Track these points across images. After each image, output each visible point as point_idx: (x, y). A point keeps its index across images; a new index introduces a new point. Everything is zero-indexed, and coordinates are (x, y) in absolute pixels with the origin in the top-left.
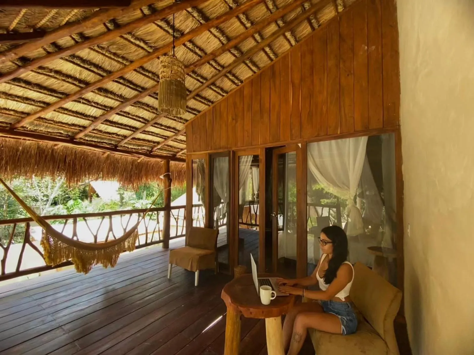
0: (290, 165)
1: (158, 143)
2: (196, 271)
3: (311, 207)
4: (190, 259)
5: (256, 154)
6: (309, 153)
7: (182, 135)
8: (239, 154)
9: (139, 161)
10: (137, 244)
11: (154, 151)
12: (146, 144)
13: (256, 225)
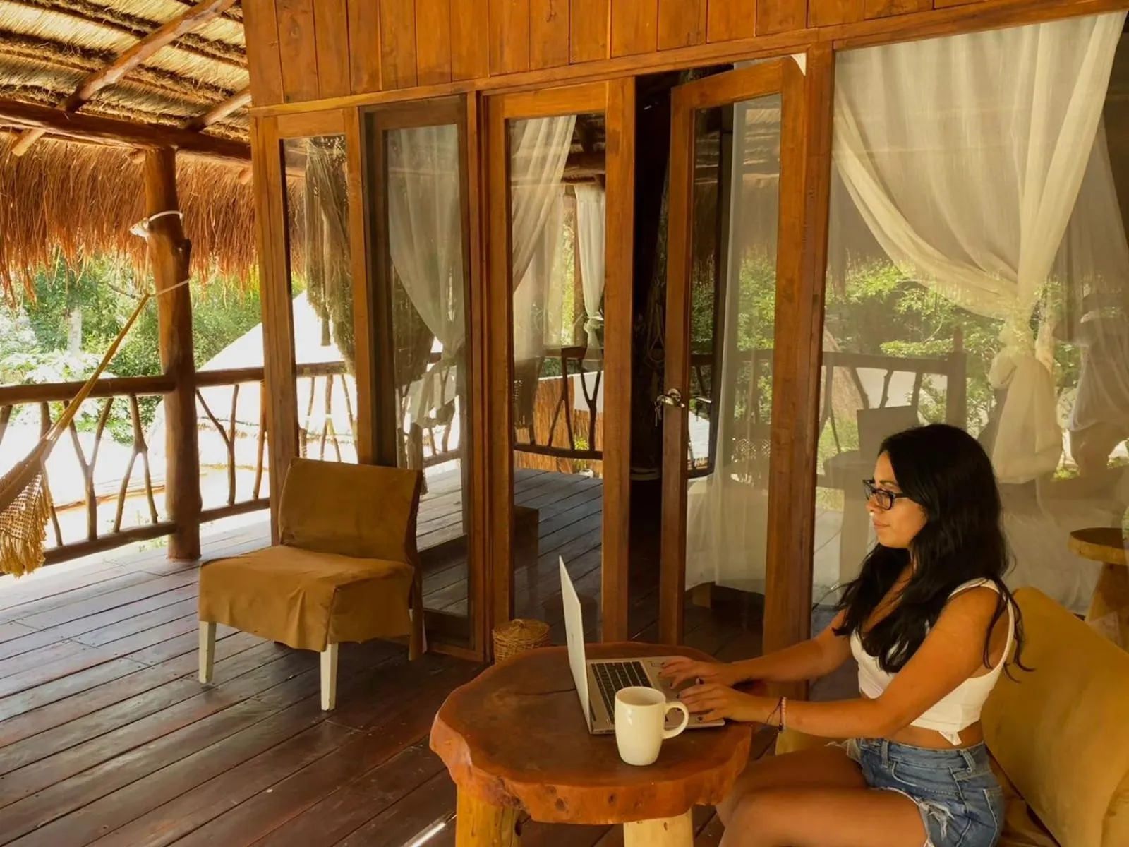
0: (749, 178)
1: (108, 57)
2: (324, 649)
3: (838, 371)
4: (295, 598)
5: (588, 107)
6: (840, 96)
7: (225, 15)
8: (511, 107)
9: (20, 151)
10: (49, 543)
11: (90, 101)
12: (47, 59)
13: (592, 454)
